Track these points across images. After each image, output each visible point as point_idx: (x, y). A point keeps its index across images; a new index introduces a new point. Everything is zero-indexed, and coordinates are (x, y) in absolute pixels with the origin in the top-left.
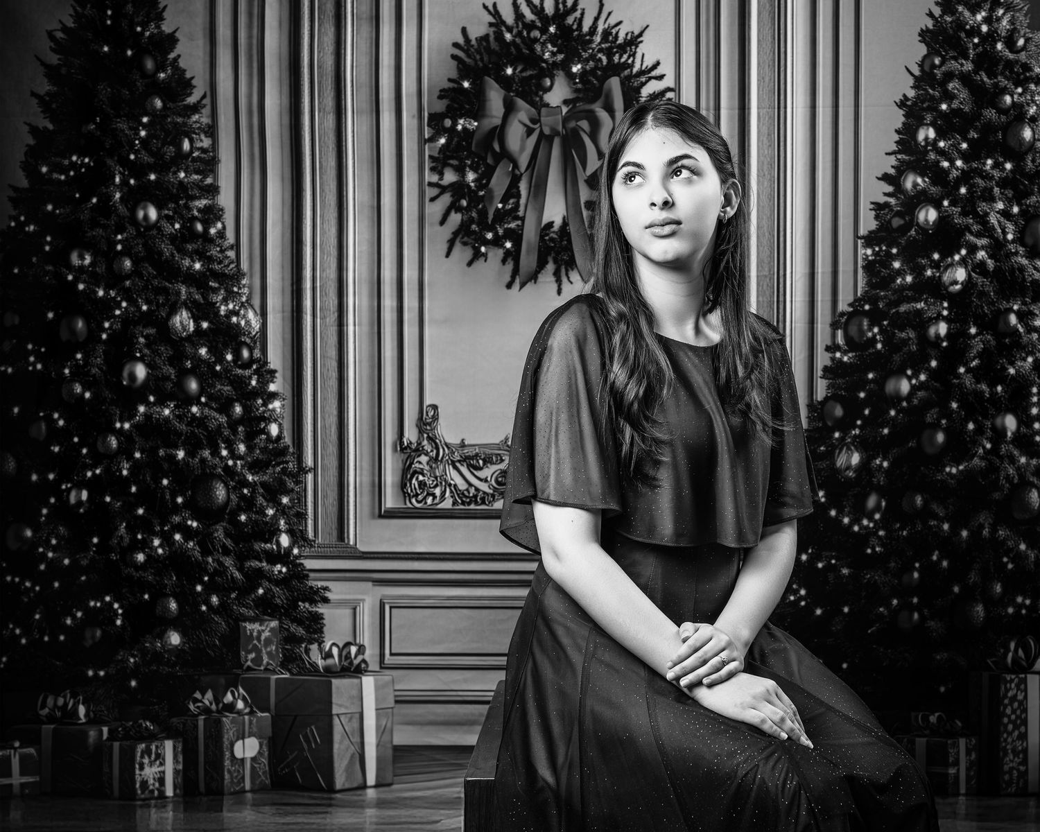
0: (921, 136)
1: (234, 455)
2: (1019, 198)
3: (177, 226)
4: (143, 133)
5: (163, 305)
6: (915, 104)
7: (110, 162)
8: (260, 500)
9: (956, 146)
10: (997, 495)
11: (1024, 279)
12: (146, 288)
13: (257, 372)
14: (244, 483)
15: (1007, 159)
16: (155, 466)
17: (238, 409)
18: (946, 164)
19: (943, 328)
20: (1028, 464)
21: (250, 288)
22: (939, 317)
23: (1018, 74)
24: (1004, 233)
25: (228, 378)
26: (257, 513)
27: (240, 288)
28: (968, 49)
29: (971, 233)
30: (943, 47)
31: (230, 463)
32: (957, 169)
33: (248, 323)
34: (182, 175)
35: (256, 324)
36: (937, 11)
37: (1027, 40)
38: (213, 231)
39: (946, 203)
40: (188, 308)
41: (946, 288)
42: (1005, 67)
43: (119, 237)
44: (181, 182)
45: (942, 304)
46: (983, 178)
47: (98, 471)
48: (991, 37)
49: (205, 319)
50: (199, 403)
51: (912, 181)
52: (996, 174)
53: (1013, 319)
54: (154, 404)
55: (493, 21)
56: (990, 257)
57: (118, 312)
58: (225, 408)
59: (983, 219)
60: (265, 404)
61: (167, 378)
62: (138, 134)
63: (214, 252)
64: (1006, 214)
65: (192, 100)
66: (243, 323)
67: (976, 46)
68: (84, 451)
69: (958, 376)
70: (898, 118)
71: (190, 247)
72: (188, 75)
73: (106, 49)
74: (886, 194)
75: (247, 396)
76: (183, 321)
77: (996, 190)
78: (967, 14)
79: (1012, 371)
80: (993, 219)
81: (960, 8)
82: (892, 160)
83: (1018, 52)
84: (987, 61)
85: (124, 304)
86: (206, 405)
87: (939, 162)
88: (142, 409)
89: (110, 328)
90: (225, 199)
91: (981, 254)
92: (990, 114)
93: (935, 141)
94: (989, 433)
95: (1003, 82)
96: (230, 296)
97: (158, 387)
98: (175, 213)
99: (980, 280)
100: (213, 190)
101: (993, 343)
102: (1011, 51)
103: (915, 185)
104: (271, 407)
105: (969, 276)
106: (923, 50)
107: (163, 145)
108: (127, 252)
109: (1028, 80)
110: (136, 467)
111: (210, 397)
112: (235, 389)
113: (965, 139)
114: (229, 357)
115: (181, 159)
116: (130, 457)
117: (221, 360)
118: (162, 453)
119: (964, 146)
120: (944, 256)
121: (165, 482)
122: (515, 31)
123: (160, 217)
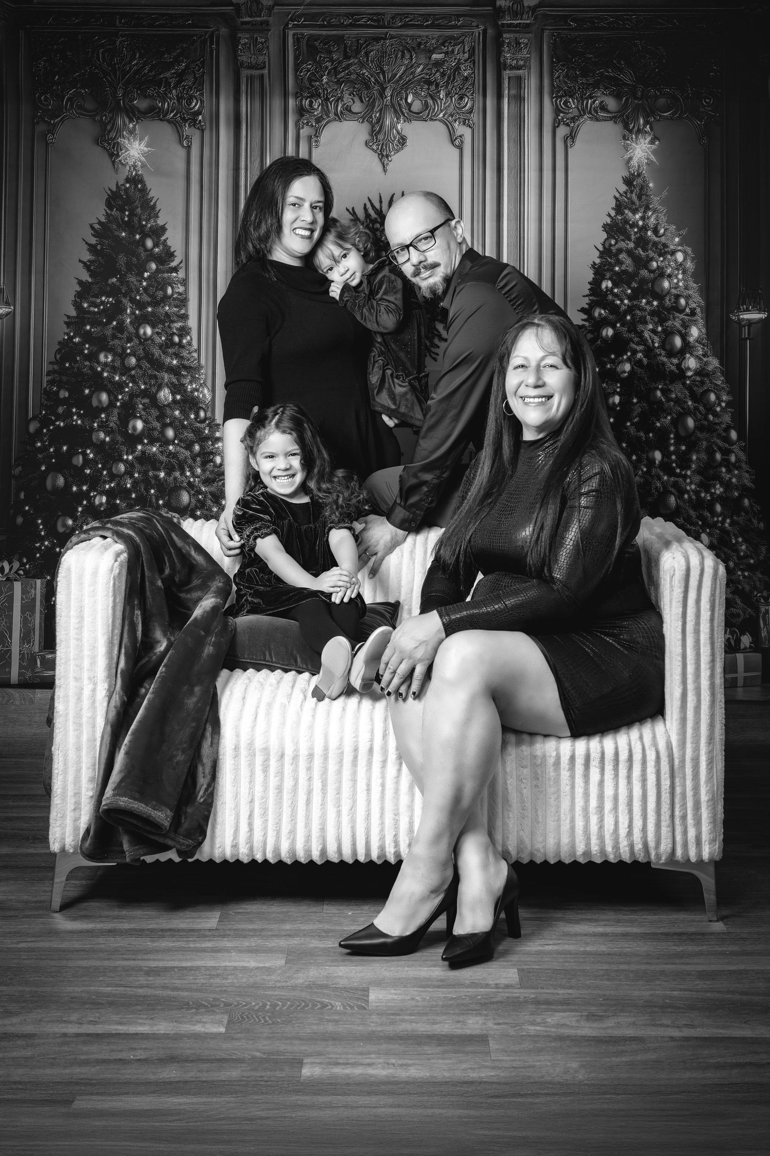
0: (604, 286)
1: (193, 475)
2: (662, 321)
3: (163, 338)
4: (144, 284)
5: (154, 385)
6: (600, 267)
7: (125, 301)
8: (209, 502)
9: (624, 292)
10: (650, 499)
11: (665, 369)
12: (144, 375)
13: (209, 425)
14: (199, 492)
15: (654, 299)
16: (147, 482)
17: (197, 448)
18: (618, 302)
19: (617, 399)
20: (668, 480)
21: (206, 375)
22: (615, 393)
23: (661, 250)
24: (653, 342)
25: (192, 429)
26: (207, 510)
27: (200, 375)
28: (631, 235)
29: (634, 343)
30: (616, 234)
31: (192, 480)
32: (625, 305)
33: (204, 395)
34: (167, 308)
35: (209, 397)
36: (613, 213)
37: (666, 230)
38: (184, 341)
39: (618, 325)
40: (168, 387)
41: (619, 375)
42: (653, 246)
43: (129, 345)
44: (166, 313)
45: (616, 385)
46: (640, 310)
47: (112, 485)
48: (645, 228)
49: (179, 394)
50: (173, 444)
51: (598, 312)
52: (648, 308)
53: (659, 393)
54: (147, 444)
55: (352, 218)
56: (645, 357)
57: (127, 390)
58: (189, 447)
59: (640, 335)
60: (213, 445)
61: (154, 429)
62: (141, 284)
63: (185, 353)
64: (654, 331)
65: (173, 264)
66: (201, 396)
67: (636, 233)
68: (105, 473)
69: (627, 428)
70: (590, 276)
71: (170, 351)
72: (172, 250)
73: (124, 234)
74: (583, 320)
75: (202, 439)
76: (165, 395)
77: (648, 317)
78: (630, 214)
79: (658, 424)
80: (647, 335)
81: (626, 211)
82: (587, 300)
83: (660, 237)
84: (642, 242)
85: (131, 385)
86: (178, 445)
87: (614, 301)
88: (139, 447)
89: (122, 399)
90: (192, 322)
91: (640, 355)
92: (644, 273)
93: (612, 289)
94: (645, 462)
95: (651, 253)
96: (194, 380)
97: (149, 435)
98: (163, 330)
99: (639, 370)
100: (185, 317)
101: (647, 408)
102: (656, 236)
103: (600, 314)
104: (216, 446)
105: (632, 368)
106: (605, 236)
107: (156, 291)
108: (133, 354)
109: (666, 253)
110: (135, 483)
111: (180, 441)
112: (195, 435)
113: (630, 287)
114: (192, 416)
115: (166, 298)
116: (132, 476)
117: (187, 417)
118: (151, 474)
119: (629, 291)
120: (617, 356)
121: (152, 491)
122: (365, 224)
123: (153, 333)
